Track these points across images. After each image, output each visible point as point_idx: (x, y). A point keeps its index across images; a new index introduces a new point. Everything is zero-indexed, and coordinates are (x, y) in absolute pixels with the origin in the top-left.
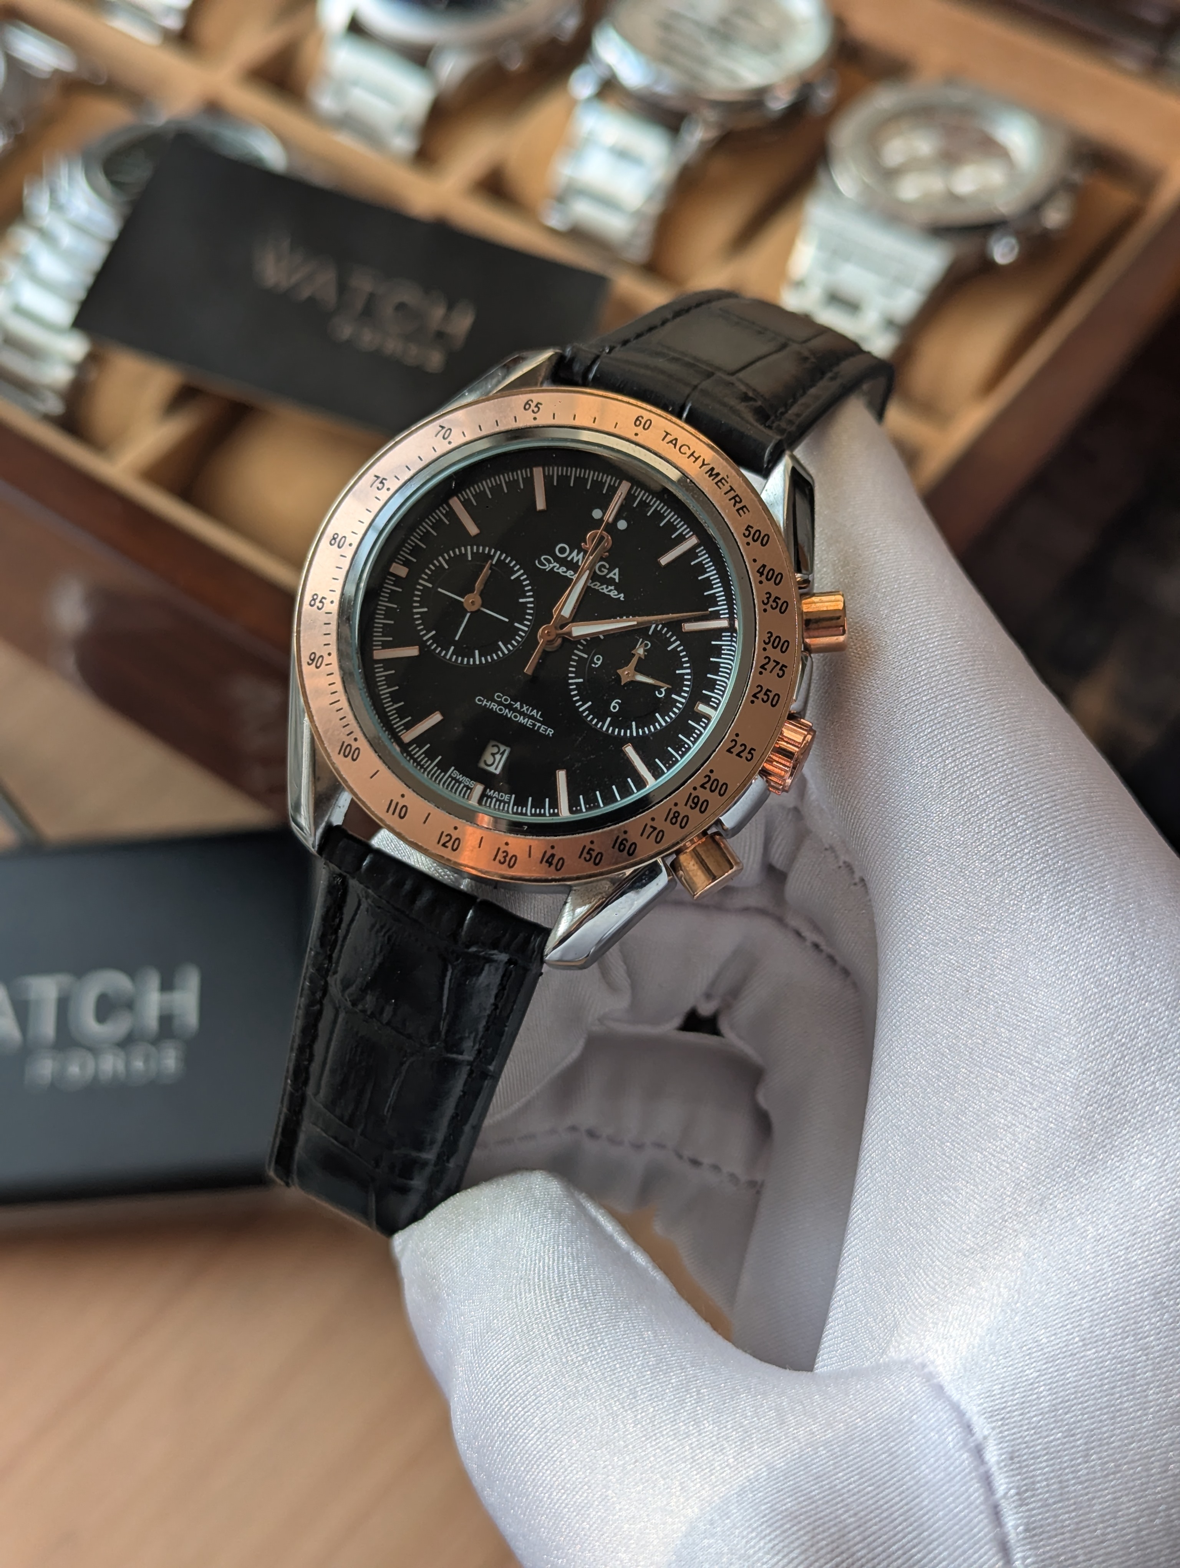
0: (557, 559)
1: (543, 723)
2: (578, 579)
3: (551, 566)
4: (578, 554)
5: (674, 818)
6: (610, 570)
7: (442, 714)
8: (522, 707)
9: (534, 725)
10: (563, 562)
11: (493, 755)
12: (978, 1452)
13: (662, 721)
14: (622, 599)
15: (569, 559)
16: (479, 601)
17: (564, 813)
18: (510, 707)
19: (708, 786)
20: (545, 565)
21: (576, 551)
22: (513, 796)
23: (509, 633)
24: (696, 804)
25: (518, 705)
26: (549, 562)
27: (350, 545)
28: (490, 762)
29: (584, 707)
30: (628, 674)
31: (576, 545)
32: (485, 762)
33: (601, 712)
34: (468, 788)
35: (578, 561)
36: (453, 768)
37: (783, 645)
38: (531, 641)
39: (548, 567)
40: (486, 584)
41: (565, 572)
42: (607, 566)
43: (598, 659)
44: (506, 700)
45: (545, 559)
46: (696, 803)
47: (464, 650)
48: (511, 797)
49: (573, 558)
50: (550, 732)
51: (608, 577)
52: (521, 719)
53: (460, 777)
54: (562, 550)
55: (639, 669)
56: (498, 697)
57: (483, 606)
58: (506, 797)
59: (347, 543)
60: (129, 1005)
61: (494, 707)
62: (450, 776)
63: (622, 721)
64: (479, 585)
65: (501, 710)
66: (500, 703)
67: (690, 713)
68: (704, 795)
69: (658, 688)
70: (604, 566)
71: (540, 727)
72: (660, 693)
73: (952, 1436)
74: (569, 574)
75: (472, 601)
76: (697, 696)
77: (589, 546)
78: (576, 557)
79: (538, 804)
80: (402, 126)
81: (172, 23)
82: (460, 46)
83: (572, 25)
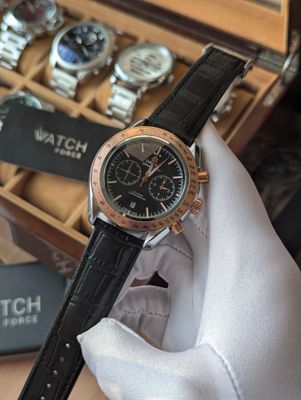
0: (146, 163)
1: (143, 197)
5: (172, 218)
9: (141, 198)
12: (226, 367)
13: (169, 198)
15: (149, 163)
17: (148, 217)
18: (136, 194)
19: (179, 211)
23: (136, 178)
25: (138, 194)
29: (152, 195)
30: (161, 187)
31: (150, 160)
32: (131, 206)
33: (155, 195)
34: (127, 211)
36: (124, 207)
37: (195, 182)
38: (141, 180)
39: (144, 165)
40: (131, 168)
43: (155, 184)
46: (176, 215)
47: (126, 182)
50: (145, 200)
53: (125, 209)
55: (164, 186)
56: (134, 192)
57: (130, 172)
58: (135, 214)
60: (25, 306)
62: (123, 209)
63: (160, 197)
65: (134, 195)
67: (174, 196)
69: (168, 191)
71: (143, 199)
73: (220, 364)
75: (128, 172)
76: (176, 192)
77: (153, 160)
79: (142, 215)
80: (71, 89)
81: (15, 64)
82: (83, 70)
83: (110, 61)
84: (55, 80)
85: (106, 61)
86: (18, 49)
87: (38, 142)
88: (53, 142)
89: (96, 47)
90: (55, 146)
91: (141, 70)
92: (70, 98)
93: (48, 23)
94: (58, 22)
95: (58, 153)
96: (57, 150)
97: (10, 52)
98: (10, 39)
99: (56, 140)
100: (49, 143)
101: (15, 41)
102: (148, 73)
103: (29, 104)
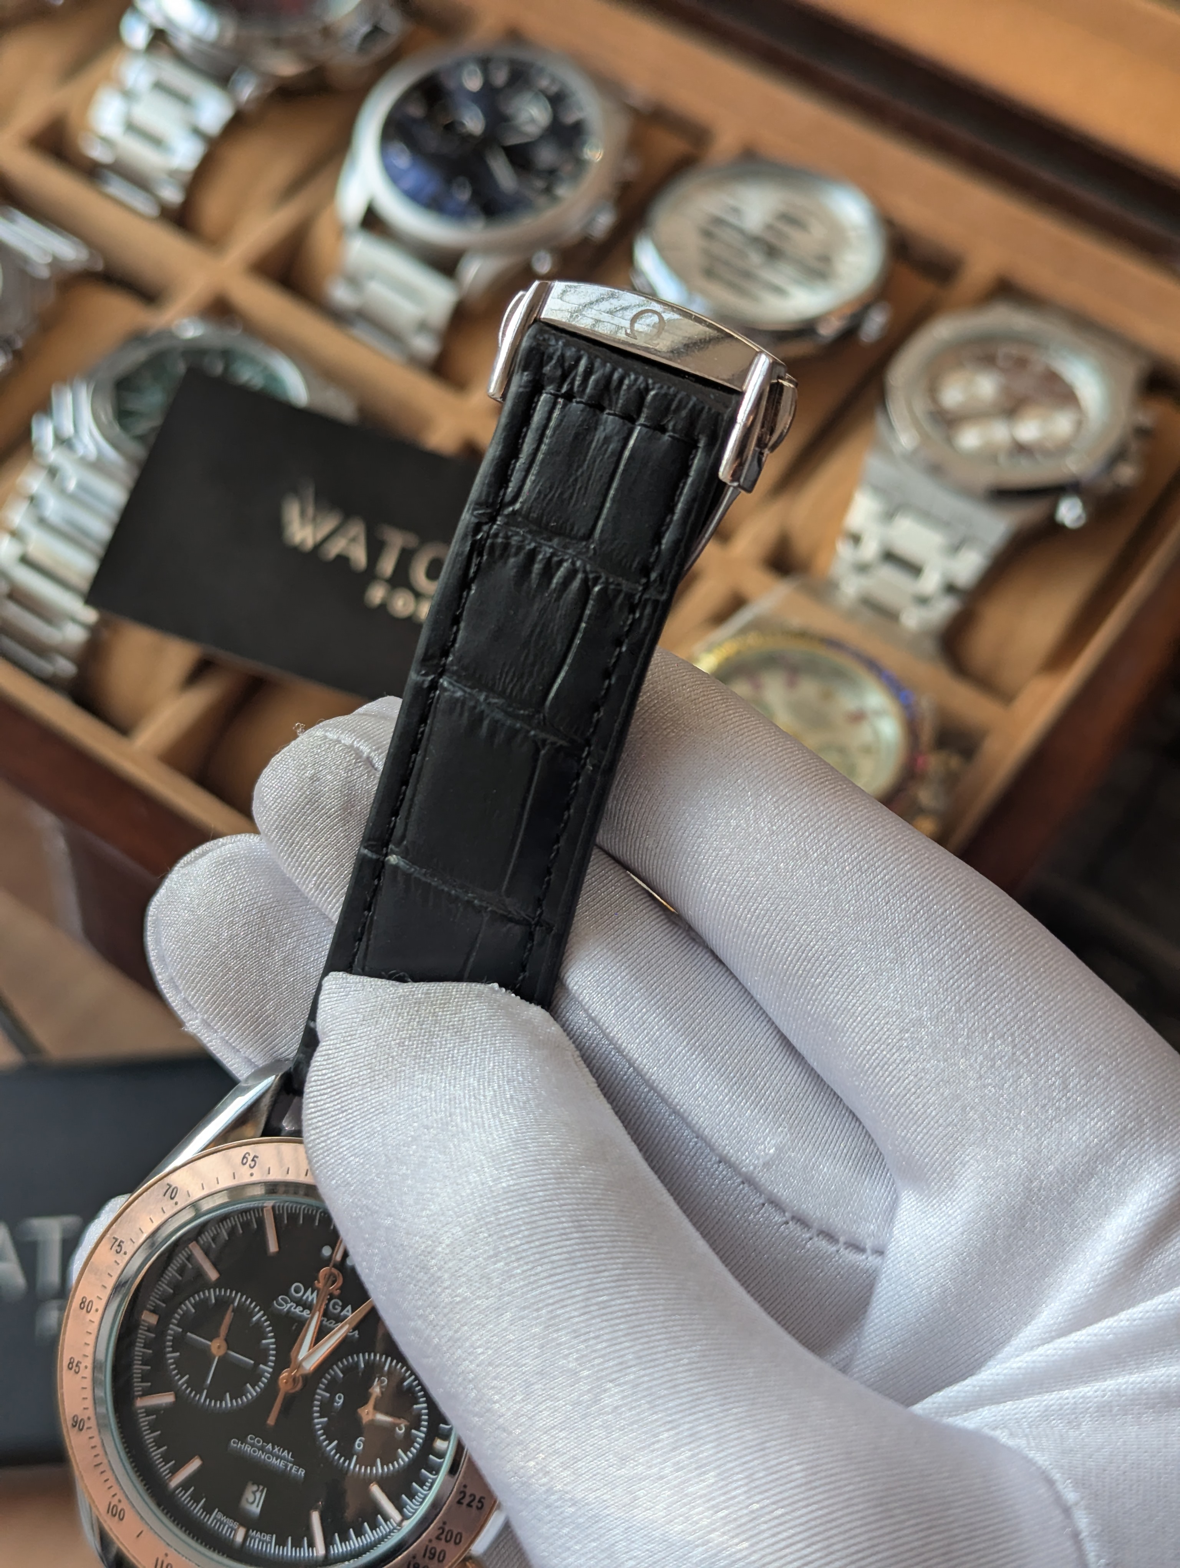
0: (293, 1300)
1: (294, 1463)
2: (312, 1318)
3: (289, 1305)
4: (312, 1293)
6: (343, 1308)
7: (202, 1459)
8: (273, 1448)
9: (286, 1466)
10: (299, 1302)
11: (254, 1493)
13: (404, 1457)
14: (357, 1336)
15: (304, 1298)
16: (224, 1346)
17: (322, 1549)
18: (262, 1449)
19: (443, 1537)
20: (282, 1305)
21: (310, 1290)
22: (274, 1536)
23: (254, 1377)
24: (434, 1555)
25: (270, 1446)
26: (287, 1303)
27: (97, 1310)
28: (251, 1499)
29: (331, 1448)
30: (368, 1413)
31: (309, 1284)
32: (247, 1500)
33: (347, 1450)
34: (232, 1529)
35: (313, 1300)
36: (216, 1510)
39: (285, 1308)
40: (229, 1329)
41: (302, 1311)
42: (340, 1304)
43: (340, 1398)
44: (258, 1442)
45: (282, 1299)
47: (216, 1394)
48: (272, 1537)
49: (308, 1297)
50: (302, 1472)
51: (342, 1314)
52: (274, 1461)
53: (224, 1519)
54: (297, 1291)
55: (376, 1408)
56: (251, 1439)
57: (228, 1349)
58: (268, 1538)
59: (94, 1308)
61: (248, 1449)
62: (215, 1518)
63: (367, 1460)
64: (223, 1330)
65: (254, 1452)
66: (253, 1445)
67: (430, 1448)
68: (440, 1546)
69: (398, 1425)
70: (337, 1304)
71: (291, 1468)
72: (400, 1429)
74: (306, 1313)
75: (218, 1345)
76: (434, 1432)
77: (320, 1285)
78: (311, 1296)
79: (297, 1544)
80: (423, 326)
81: (172, 195)
82: (488, 250)
83: (604, 221)
84: (354, 281)
85: (591, 221)
86: (197, 132)
87: (296, 551)
88: (359, 556)
89: (546, 156)
90: (370, 575)
91: (748, 275)
92: (414, 361)
93: (327, 32)
94: (376, 31)
95: (383, 607)
96: (377, 594)
97: (156, 141)
98: (159, 86)
99: (375, 549)
100: (342, 560)
101: (184, 100)
102: (779, 291)
103: (247, 375)
